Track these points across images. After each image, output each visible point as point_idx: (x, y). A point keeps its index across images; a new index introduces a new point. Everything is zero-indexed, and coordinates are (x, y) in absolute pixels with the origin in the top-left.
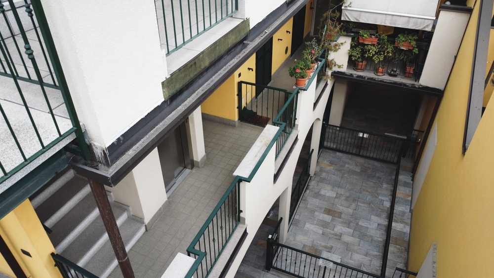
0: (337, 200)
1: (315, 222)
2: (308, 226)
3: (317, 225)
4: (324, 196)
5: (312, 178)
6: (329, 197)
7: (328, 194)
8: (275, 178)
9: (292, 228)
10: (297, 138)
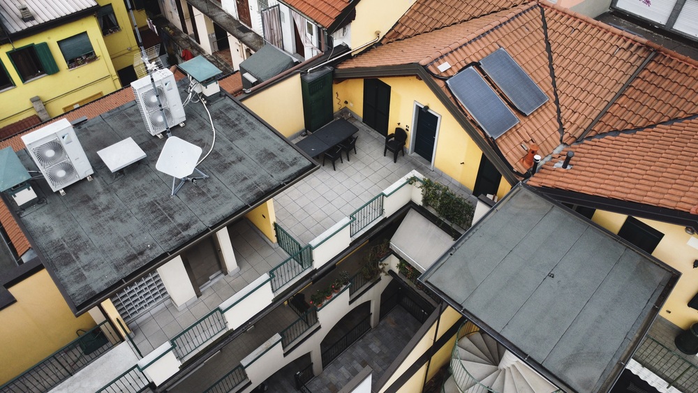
0: (377, 357)
1: (350, 368)
4: (370, 349)
5: (371, 331)
6: (373, 352)
7: (373, 349)
8: (285, 355)
9: (330, 366)
10: (320, 327)
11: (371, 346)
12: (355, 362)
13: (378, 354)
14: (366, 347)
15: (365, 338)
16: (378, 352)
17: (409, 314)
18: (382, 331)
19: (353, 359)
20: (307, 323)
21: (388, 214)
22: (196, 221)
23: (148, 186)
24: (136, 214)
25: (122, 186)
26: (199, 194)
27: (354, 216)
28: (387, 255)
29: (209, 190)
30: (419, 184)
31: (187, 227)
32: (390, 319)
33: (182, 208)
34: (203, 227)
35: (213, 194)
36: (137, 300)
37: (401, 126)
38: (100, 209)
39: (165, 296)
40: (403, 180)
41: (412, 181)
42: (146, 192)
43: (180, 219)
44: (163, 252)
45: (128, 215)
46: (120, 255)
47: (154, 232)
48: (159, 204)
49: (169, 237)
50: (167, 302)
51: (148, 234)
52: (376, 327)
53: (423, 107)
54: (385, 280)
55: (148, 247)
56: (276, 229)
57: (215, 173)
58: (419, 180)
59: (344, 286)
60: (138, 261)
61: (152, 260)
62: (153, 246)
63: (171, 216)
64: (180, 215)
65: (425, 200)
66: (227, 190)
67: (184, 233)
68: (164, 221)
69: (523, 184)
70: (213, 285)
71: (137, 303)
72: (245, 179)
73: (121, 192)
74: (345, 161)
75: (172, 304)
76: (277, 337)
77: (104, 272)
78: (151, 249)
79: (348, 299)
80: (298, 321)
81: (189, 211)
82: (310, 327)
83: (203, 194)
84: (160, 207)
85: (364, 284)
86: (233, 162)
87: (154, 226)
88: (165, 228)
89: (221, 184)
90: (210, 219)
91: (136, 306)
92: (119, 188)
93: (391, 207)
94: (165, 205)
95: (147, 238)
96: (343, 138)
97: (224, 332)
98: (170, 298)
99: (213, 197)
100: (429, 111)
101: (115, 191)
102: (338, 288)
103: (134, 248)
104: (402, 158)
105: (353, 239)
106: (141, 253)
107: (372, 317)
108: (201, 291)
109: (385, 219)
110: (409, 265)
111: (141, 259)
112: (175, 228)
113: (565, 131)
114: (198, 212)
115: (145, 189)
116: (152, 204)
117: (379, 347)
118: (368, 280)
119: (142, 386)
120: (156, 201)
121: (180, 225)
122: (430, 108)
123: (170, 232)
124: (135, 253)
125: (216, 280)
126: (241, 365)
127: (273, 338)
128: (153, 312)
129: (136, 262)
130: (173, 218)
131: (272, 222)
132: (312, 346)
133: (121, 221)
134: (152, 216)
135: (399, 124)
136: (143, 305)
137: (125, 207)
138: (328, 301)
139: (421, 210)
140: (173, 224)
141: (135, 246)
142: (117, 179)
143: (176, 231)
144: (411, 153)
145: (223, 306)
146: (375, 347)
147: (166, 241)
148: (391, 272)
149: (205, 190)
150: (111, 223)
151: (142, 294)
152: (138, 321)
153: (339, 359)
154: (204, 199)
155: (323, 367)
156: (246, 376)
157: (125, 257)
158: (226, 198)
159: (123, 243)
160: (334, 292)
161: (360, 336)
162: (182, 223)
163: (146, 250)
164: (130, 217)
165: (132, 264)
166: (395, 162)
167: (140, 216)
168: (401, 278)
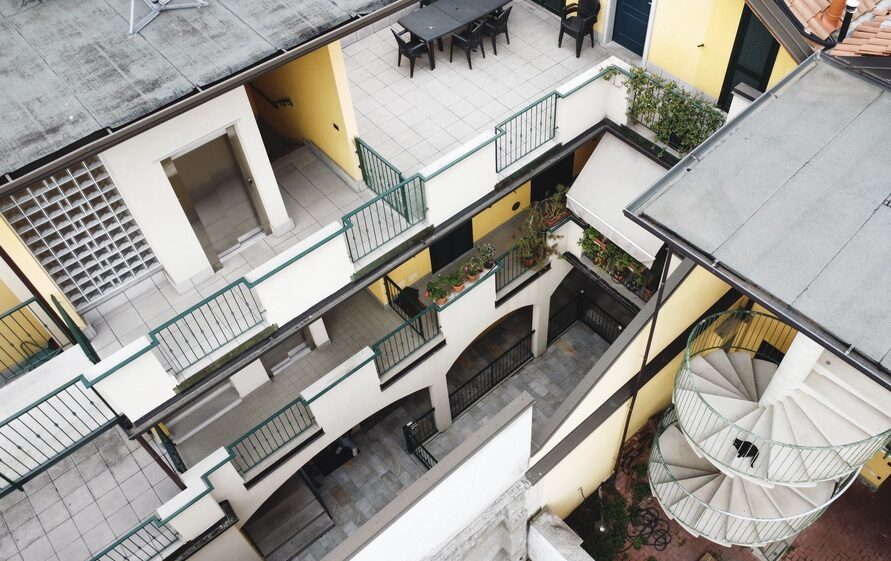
5: (535, 361)
7: (537, 390)
8: (383, 387)
9: (465, 416)
10: (443, 343)
11: (532, 385)
13: (544, 398)
14: (524, 386)
15: (523, 372)
16: (544, 394)
17: (596, 336)
18: (552, 361)
20: (421, 334)
21: (565, 136)
22: (174, 76)
23: (86, 20)
24: (54, 64)
25: (33, 19)
26: (185, 32)
27: (503, 128)
28: (562, 222)
29: (206, 26)
30: (620, 79)
31: (154, 85)
32: (566, 342)
33: (146, 55)
34: (187, 87)
35: (213, 33)
36: (96, 268)
39: (154, 267)
40: (595, 71)
41: (610, 73)
42: (80, 30)
43: (141, 72)
44: (99, 128)
45: (38, 65)
46: (7, 133)
47: (86, 94)
48: (103, 49)
49: (114, 103)
50: (158, 277)
51: (71, 98)
52: (541, 355)
54: (559, 270)
55: (68, 120)
56: (359, 152)
58: (622, 72)
59: (486, 271)
60: (45, 144)
61: (73, 141)
62: (80, 117)
63: (125, 68)
64: (142, 66)
65: (633, 113)
66: (243, 26)
67: (147, 97)
68: (107, 76)
69: (821, 55)
70: (243, 252)
71: (97, 274)
72: (282, 8)
73: (30, 30)
74: (489, 53)
75: (168, 282)
76: (367, 352)
78: (74, 123)
79: (494, 298)
80: (404, 326)
81: (161, 59)
82: (426, 342)
83: (194, 31)
84: (103, 54)
85: (522, 273)
87: (88, 85)
88: (110, 88)
89: (230, 17)
90: (202, 72)
91: (96, 279)
92: (28, 23)
93: (571, 125)
94: (113, 49)
95: (69, 106)
96: (487, 10)
97: (260, 329)
98: (163, 269)
99: (213, 37)
101: (18, 26)
102: (474, 273)
103: (40, 121)
104: (590, 50)
105: (502, 178)
106: (54, 130)
107: (535, 338)
108: (222, 260)
109: (558, 148)
110: (600, 237)
111: (51, 140)
112: (130, 88)
114: (179, 62)
115: (80, 24)
116: (90, 49)
117: (546, 387)
118: (529, 267)
119: (103, 421)
120: (98, 44)
121: (139, 82)
123: (119, 95)
124: (42, 129)
125: (251, 243)
126: (300, 399)
127: (359, 354)
128: (132, 293)
129: (41, 145)
130: (127, 72)
131: (351, 138)
132: (432, 375)
133: (22, 76)
134: (85, 69)
136: (109, 279)
137: (34, 54)
138: (457, 294)
139: (625, 135)
140: (127, 80)
141: (43, 117)
142: (24, 8)
143: (130, 93)
144: (607, 42)
145: (252, 275)
146: (540, 385)
147: (107, 109)
148: (569, 256)
149: (197, 26)
151: (104, 257)
152: (104, 309)
153: (479, 404)
154: (194, 39)
155: (453, 418)
156: (313, 420)
157: (19, 136)
158: (239, 37)
159: (19, 113)
160: (468, 279)
161: (515, 369)
162: (145, 79)
163: (64, 124)
164: (42, 69)
165: (32, 147)
166: (578, 56)
167: (60, 69)
168: (585, 266)
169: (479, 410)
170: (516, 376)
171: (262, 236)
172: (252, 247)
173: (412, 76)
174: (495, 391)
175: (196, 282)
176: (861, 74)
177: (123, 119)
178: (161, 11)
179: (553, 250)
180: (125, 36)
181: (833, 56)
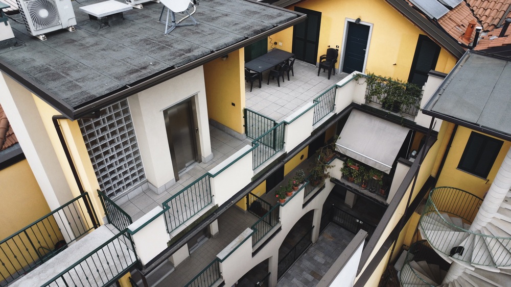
0: (323, 267)
1: (301, 279)
2: (295, 280)
3: (301, 281)
4: (316, 261)
5: (313, 245)
6: (319, 263)
7: (319, 261)
8: (254, 254)
9: (283, 279)
10: (280, 229)
11: (316, 258)
12: (304, 273)
13: (324, 264)
14: (311, 259)
15: (309, 252)
16: (323, 262)
17: (342, 229)
18: (323, 244)
19: (302, 271)
20: (270, 224)
21: (337, 110)
22: (198, 47)
23: (137, 31)
24: (129, 46)
25: (108, 33)
26: (193, 33)
28: (332, 159)
29: (203, 31)
30: (363, 80)
31: (190, 51)
32: (328, 234)
33: (178, 41)
34: (208, 51)
36: (116, 178)
37: (331, 47)
38: (88, 45)
39: (143, 180)
41: (358, 77)
42: (136, 34)
43: (179, 47)
44: (169, 66)
45: (121, 47)
46: (120, 70)
47: (153, 55)
48: (153, 40)
49: (172, 57)
50: (145, 186)
51: (147, 56)
52: (316, 242)
53: (354, 21)
54: (329, 186)
55: (150, 64)
56: (245, 117)
57: (205, 22)
59: (301, 185)
60: (142, 73)
61: (158, 71)
62: (156, 63)
63: (169, 46)
64: (179, 44)
65: (368, 98)
66: (221, 30)
67: (188, 55)
68: (161, 49)
69: (470, 52)
70: (189, 171)
71: (116, 182)
72: (236, 24)
73: (108, 36)
75: (151, 188)
76: (249, 231)
77: (102, 81)
78: (154, 65)
79: (302, 202)
81: (187, 42)
82: (273, 227)
83: (198, 33)
84: (155, 41)
85: (313, 189)
86: (220, 17)
87: (153, 52)
88: (165, 53)
89: (213, 27)
90: (212, 46)
91: (115, 186)
92: (106, 34)
94: (159, 40)
95: (147, 59)
97: (210, 207)
98: (147, 181)
99: (209, 34)
100: (361, 23)
101: (102, 35)
102: (297, 186)
103: (134, 65)
105: (314, 129)
106: (145, 68)
107: (315, 230)
111: (144, 72)
112: (177, 52)
113: (482, 22)
114: (197, 42)
115: (134, 33)
116: (146, 40)
117: (323, 258)
120: (149, 38)
121: (181, 50)
122: (362, 20)
123: (172, 54)
124: (137, 68)
125: (191, 167)
126: (217, 258)
127: (245, 232)
129: (139, 74)
130: (172, 47)
131: (242, 109)
132: (271, 250)
133: (114, 50)
134: (148, 47)
135: (329, 46)
137: (116, 43)
138: (289, 198)
139: (365, 109)
140: (172, 50)
142: (101, 29)
143: (178, 54)
144: (341, 72)
145: (213, 171)
146: (320, 258)
147: (169, 60)
148: (333, 180)
149: (198, 31)
150: (103, 52)
151: (121, 172)
153: (289, 272)
154: (200, 35)
155: (278, 279)
157: (126, 71)
158: (224, 34)
159: (120, 63)
160: (294, 189)
161: (304, 250)
162: (184, 48)
163: (148, 66)
164: (123, 48)
165: (135, 75)
166: (329, 79)
167: (134, 47)
168: (344, 184)
169: (289, 275)
170: (306, 254)
171: (196, 163)
172: (193, 169)
173: (251, 91)
174: (296, 263)
175: (167, 187)
176: (493, 56)
177: (180, 63)
178: (176, 27)
179: (326, 176)
180: (163, 35)
181: (477, 51)
